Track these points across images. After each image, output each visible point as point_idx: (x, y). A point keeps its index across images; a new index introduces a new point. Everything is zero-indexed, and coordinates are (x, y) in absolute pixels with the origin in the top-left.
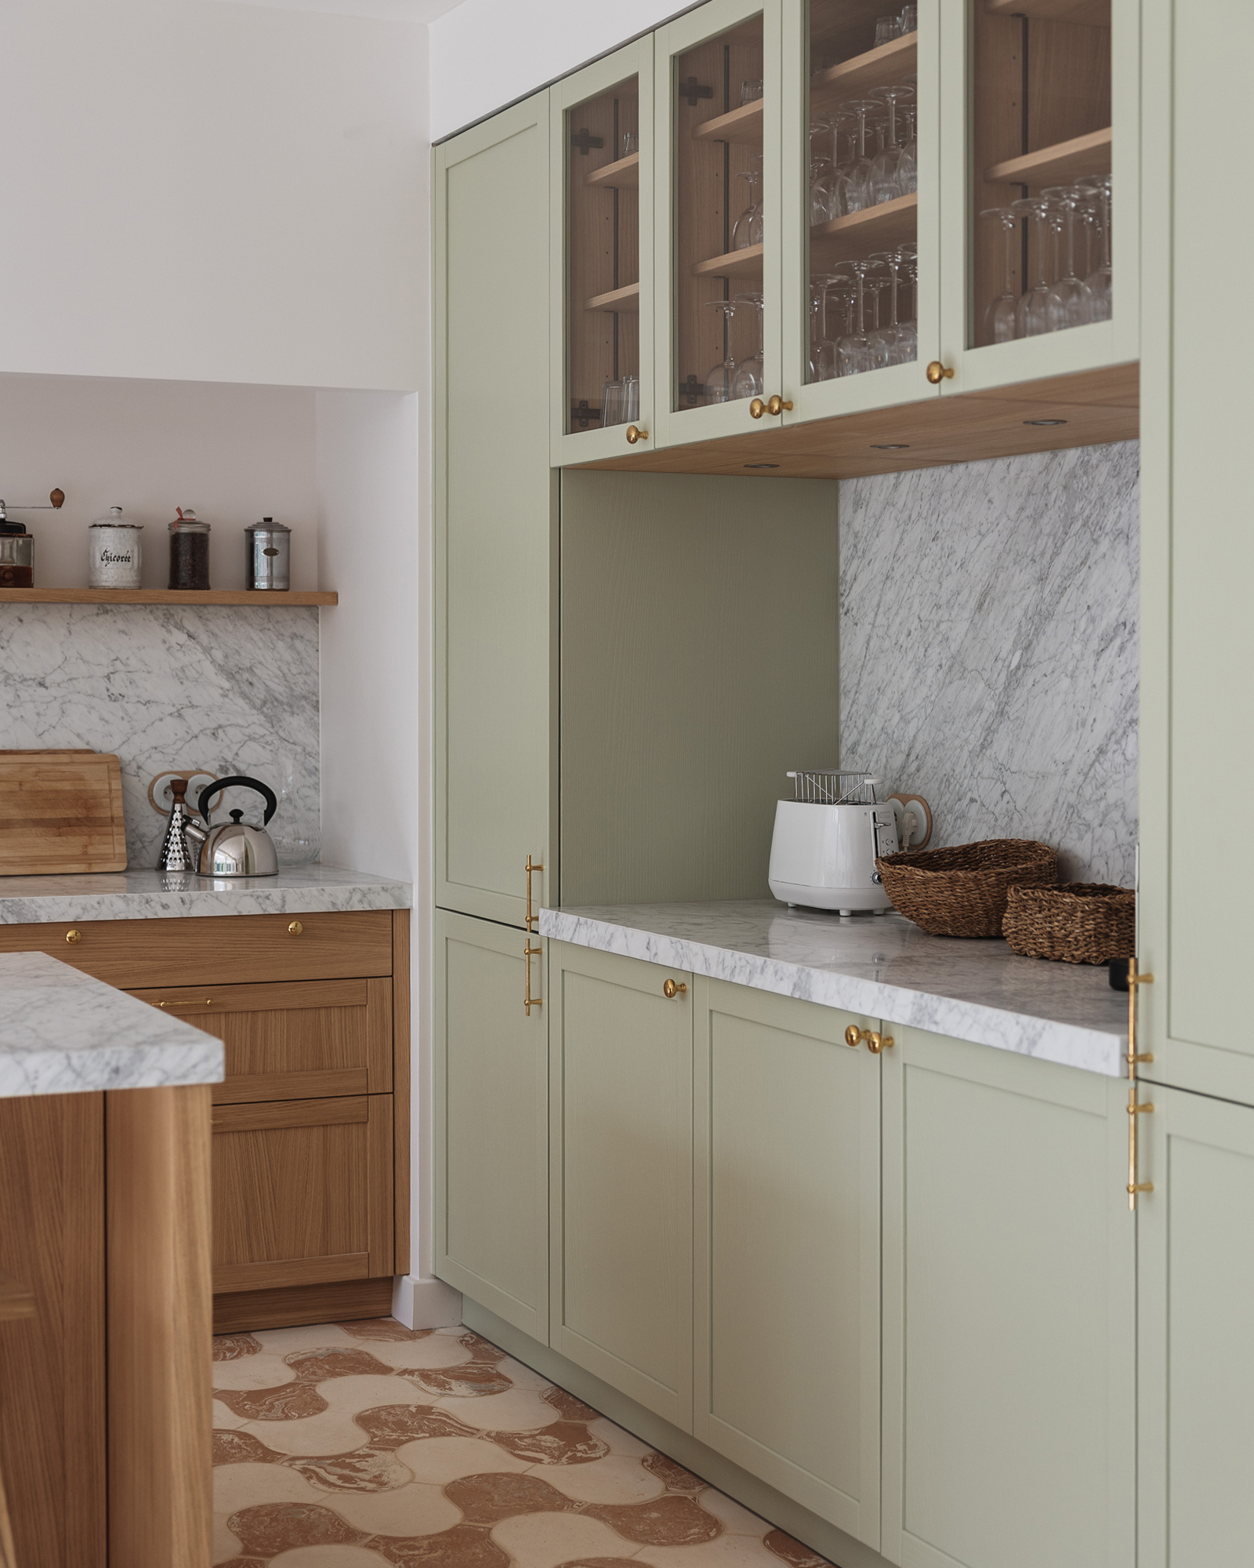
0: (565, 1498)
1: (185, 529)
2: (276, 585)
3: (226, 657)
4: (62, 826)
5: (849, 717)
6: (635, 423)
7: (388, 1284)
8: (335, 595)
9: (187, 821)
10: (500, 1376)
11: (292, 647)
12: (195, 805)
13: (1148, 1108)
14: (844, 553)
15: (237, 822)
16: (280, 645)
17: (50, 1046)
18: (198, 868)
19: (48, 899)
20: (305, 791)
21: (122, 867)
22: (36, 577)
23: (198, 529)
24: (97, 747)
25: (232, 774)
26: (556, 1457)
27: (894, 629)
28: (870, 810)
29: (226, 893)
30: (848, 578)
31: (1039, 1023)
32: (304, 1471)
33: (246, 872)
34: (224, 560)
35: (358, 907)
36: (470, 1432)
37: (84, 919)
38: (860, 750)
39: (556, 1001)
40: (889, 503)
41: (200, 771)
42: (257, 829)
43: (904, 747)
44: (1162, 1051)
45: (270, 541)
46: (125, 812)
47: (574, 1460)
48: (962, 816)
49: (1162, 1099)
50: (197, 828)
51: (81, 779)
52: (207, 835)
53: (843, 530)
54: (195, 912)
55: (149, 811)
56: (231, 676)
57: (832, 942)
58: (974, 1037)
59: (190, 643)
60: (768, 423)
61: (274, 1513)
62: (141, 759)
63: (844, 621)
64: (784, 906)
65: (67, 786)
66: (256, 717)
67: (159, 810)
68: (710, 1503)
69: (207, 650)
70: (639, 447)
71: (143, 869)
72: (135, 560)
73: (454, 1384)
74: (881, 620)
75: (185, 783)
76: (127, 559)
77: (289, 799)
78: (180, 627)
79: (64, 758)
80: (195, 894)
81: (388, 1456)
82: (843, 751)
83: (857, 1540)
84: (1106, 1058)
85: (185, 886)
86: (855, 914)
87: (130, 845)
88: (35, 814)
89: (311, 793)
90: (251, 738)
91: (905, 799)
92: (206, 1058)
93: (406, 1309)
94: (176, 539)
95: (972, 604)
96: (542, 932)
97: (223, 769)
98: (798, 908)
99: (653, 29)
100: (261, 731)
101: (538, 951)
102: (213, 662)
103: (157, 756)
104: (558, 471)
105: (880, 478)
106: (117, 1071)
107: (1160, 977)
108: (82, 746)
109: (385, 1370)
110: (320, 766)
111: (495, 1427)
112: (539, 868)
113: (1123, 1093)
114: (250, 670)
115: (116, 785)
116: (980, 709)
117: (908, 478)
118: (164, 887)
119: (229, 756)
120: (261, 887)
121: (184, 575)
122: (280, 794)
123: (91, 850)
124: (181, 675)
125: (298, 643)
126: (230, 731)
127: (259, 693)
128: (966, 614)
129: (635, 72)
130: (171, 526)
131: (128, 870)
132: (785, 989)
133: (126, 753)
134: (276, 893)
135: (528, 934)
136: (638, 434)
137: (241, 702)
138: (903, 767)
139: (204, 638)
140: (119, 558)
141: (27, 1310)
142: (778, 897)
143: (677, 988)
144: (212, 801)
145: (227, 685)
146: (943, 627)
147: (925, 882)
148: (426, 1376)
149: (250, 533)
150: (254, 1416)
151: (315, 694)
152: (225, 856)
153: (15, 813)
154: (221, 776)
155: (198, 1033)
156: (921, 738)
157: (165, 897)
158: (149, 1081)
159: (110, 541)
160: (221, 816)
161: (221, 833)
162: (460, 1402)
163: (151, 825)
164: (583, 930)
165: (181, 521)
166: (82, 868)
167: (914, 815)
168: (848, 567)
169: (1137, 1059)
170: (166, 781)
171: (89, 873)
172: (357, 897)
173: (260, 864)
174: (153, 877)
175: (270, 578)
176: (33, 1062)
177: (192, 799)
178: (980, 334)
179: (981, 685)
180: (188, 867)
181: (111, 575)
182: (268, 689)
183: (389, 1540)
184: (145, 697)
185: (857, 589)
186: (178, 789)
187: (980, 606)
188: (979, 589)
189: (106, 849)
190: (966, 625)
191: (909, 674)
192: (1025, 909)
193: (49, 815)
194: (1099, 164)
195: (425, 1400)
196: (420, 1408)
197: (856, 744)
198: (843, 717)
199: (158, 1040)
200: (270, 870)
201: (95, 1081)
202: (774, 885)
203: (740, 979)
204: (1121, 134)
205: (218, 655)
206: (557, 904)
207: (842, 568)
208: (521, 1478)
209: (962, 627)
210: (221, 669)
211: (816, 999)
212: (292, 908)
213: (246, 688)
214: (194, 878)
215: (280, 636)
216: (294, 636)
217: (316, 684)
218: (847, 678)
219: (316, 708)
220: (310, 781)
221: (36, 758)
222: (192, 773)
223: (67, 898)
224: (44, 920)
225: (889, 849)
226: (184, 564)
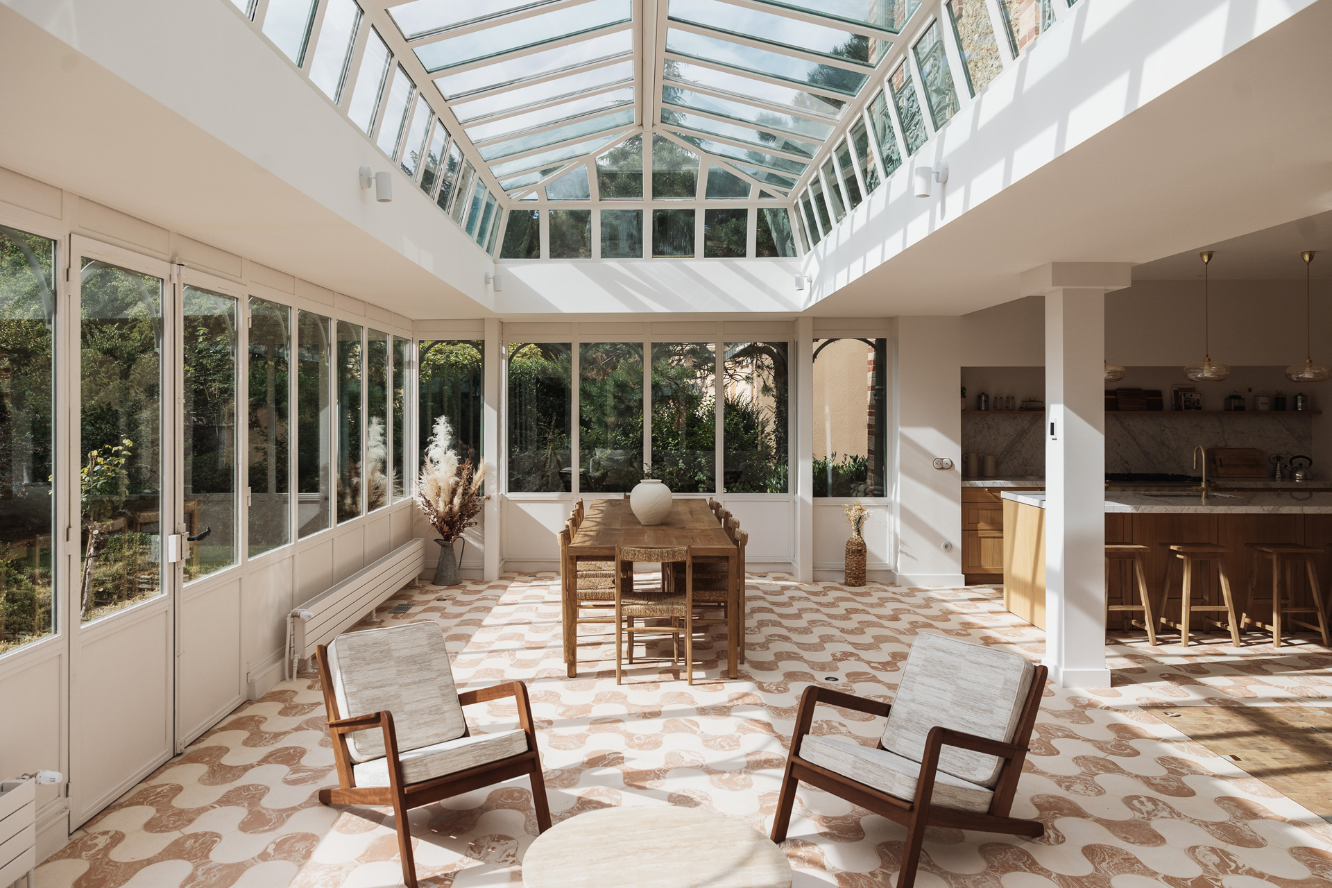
1: (1280, 396)
2: (1304, 409)
3: (1288, 426)
4: (1251, 467)
8: (1321, 412)
11: (1309, 425)
12: (1288, 462)
15: (1301, 466)
16: (1306, 424)
20: (1320, 459)
21: (1265, 476)
22: (1242, 408)
23: (1283, 396)
24: (1255, 448)
25: (1299, 455)
34: (1290, 403)
41: (1288, 454)
42: (1307, 468)
45: (1302, 398)
50: (1290, 468)
51: (1254, 455)
52: (1293, 469)
59: (1280, 424)
65: (1250, 457)
66: (1295, 441)
67: (1272, 463)
69: (1284, 425)
72: (1268, 404)
75: (1281, 457)
76: (1266, 403)
77: (1316, 461)
78: (1277, 420)
79: (1249, 450)
87: (1267, 471)
88: (1243, 464)
89: (1322, 460)
90: (1294, 446)
94: (1278, 398)
97: (1297, 453)
100: (1297, 445)
102: (1285, 428)
103: (1271, 450)
108: (1252, 447)
110: (1324, 453)
114: (1294, 429)
119: (1298, 450)
121: (1279, 407)
122: (1313, 460)
123: (1259, 472)
124: (1276, 431)
125: (1311, 424)
126: (1289, 444)
127: (1296, 435)
130: (1277, 395)
131: (1268, 477)
133: (1263, 449)
137: (1292, 437)
139: (1286, 422)
140: (1264, 403)
144: (1294, 461)
145: (1288, 433)
149: (1297, 397)
151: (1311, 436)
152: (1296, 474)
153: (1240, 463)
159: (1262, 399)
160: (1296, 465)
161: (1297, 470)
165: (1279, 394)
166: (1257, 476)
170: (1274, 456)
171: (1258, 478)
173: (1309, 476)
175: (1302, 408)
181: (1262, 407)
182: (1299, 434)
184: (1268, 436)
186: (1278, 458)
189: (1263, 472)
193: (1247, 464)
205: (1286, 426)
210: (1287, 429)
213: (1293, 434)
215: (1306, 422)
216: (1309, 421)
217: (1312, 433)
219: (1311, 439)
220: (1322, 457)
221: (1243, 451)
222: (1280, 454)
226: (1280, 404)
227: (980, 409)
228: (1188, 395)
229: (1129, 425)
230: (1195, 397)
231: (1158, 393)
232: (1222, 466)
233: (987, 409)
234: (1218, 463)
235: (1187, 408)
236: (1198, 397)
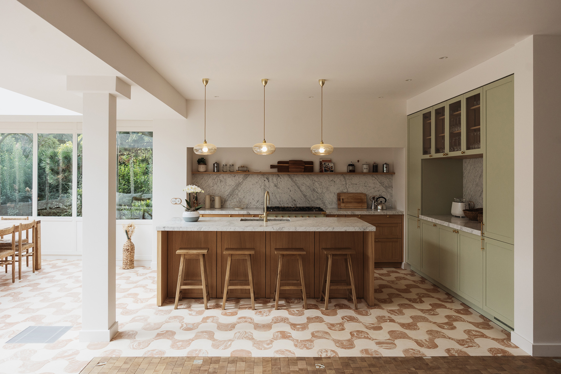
0: (420, 287)
1: (375, 165)
2: (387, 172)
3: (380, 181)
4: (358, 203)
5: (464, 191)
6: (430, 155)
7: (401, 263)
8: (395, 173)
9: (375, 202)
10: (414, 275)
11: (389, 180)
12: (376, 200)
13: (484, 239)
14: (464, 169)
15: (381, 203)
16: (387, 179)
17: (357, 226)
18: (376, 208)
19: (357, 212)
20: (391, 199)
21: (366, 208)
22: (356, 171)
23: (376, 165)
24: (363, 192)
25: (381, 196)
26: (420, 283)
27: (470, 179)
28: (464, 203)
29: (380, 212)
30: (464, 172)
31: (473, 229)
32: (387, 282)
33: (382, 209)
34: (380, 169)
35: (397, 214)
36: (410, 280)
37: (361, 214)
38: (466, 195)
39: (421, 227)
40: (469, 163)
41: (377, 196)
42: (384, 204)
43: (471, 195)
44: (485, 233)
45: (386, 166)
46: (367, 201)
47: (422, 284)
48: (478, 205)
49: (485, 238)
50: (376, 203)
51: (361, 197)
52: (377, 204)
53: (463, 166)
54: (375, 214)
55: (370, 201)
56: (381, 183)
57: (459, 221)
58: (466, 231)
59: (375, 179)
60: (445, 156)
61: (383, 285)
62: (369, 194)
63: (463, 178)
64: (453, 216)
65: (359, 197)
66: (384, 189)
67: (371, 201)
68: (439, 289)
69: (378, 180)
70: (431, 158)
71: (369, 208)
72: (368, 169)
73: (408, 275)
74: (468, 178)
75: (374, 197)
76: (367, 169)
77: (388, 200)
78: (374, 177)
79: (359, 194)
80: (375, 212)
81: (398, 281)
82: (463, 195)
83: (454, 292)
84: (479, 234)
85: (374, 211)
86: (462, 217)
87: (367, 205)
88: (355, 201)
89: (392, 199)
90: (383, 192)
91: (471, 202)
92: (374, 229)
93: (403, 267)
94: (373, 166)
95: (479, 177)
96: (420, 218)
97: (380, 196)
98: (455, 216)
99: (433, 106)
100: (385, 191)
101: (419, 220)
102: (378, 182)
103: (371, 194)
104: (422, 159)
105: (468, 159)
106: (364, 229)
107: (485, 224)
108: (361, 192)
109: (399, 273)
110: (393, 195)
111: (412, 280)
112: (420, 210)
113: (481, 238)
114: (383, 183)
115: (365, 197)
116: (480, 191)
117: (471, 159)
118: (372, 211)
119: (380, 194)
120: (384, 211)
121: (375, 171)
122: (387, 199)
123: (362, 206)
124: (374, 183)
125: (390, 179)
126: (381, 191)
127: (385, 186)
128: (478, 178)
129: (430, 111)
130: (373, 164)
131: (367, 208)
132: (447, 225)
133: (367, 193)
134: (386, 212)
135: (418, 218)
136: (431, 156)
137: (382, 187)
138: (471, 198)
139: (377, 179)
140: (366, 169)
141: (355, 253)
142: (452, 214)
143: (435, 225)
144: (378, 200)
145: (380, 185)
146: (476, 179)
147: (469, 213)
148: (404, 274)
149: (383, 165)
150: (382, 276)
151: (392, 186)
152: (379, 207)
153: (353, 201)
154: (379, 196)
155: (373, 226)
156: (473, 194)
157: (371, 212)
158: (368, 230)
159: (365, 166)
160: (379, 202)
161: (379, 204)
162: (409, 277)
163: (370, 202)
164: (424, 218)
165: (374, 164)
166: (361, 208)
167: (472, 204)
168: (464, 171)
169: (482, 234)
170: (372, 197)
171: (362, 209)
172: (396, 213)
173: (384, 208)
174: (370, 209)
175: (386, 171)
176: (356, 228)
177: (375, 199)
178: (468, 148)
179: (480, 188)
180: (375, 208)
181: (365, 171)
182: (386, 185)
183: (397, 289)
184: (370, 186)
185: (465, 174)
186: (374, 198)
187: (480, 177)
188: (480, 175)
189: (364, 206)
190: (478, 179)
191: (471, 186)
192: (480, 217)
193: (357, 201)
194: (479, 130)
195: (404, 276)
196: (403, 277)
197: (465, 194)
198: (463, 191)
199: (369, 226)
200: (385, 209)
201: (362, 230)
202: (452, 213)
203: (442, 224)
204: (481, 127)
205: (379, 181)
206: (422, 215)
207: (463, 171)
208: (415, 285)
209: (478, 180)
210: (379, 182)
211: (450, 227)
212: (388, 214)
213: (383, 185)
214: (376, 210)
215: (387, 178)
216: (389, 178)
217: (392, 184)
218: (464, 186)
219: (392, 188)
220: (392, 197)
221: (355, 194)
222: (375, 196)
223: (359, 212)
224: (356, 214)
225: (467, 208)
226: (375, 169)
227: (214, 171)
228: (327, 164)
229: (296, 180)
230: (331, 165)
231: (311, 163)
232: (343, 202)
233: (218, 171)
234: (341, 201)
235: (326, 171)
236: (332, 165)
